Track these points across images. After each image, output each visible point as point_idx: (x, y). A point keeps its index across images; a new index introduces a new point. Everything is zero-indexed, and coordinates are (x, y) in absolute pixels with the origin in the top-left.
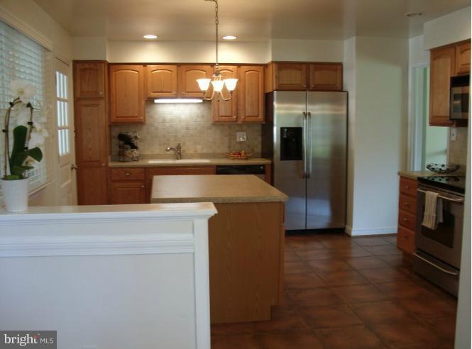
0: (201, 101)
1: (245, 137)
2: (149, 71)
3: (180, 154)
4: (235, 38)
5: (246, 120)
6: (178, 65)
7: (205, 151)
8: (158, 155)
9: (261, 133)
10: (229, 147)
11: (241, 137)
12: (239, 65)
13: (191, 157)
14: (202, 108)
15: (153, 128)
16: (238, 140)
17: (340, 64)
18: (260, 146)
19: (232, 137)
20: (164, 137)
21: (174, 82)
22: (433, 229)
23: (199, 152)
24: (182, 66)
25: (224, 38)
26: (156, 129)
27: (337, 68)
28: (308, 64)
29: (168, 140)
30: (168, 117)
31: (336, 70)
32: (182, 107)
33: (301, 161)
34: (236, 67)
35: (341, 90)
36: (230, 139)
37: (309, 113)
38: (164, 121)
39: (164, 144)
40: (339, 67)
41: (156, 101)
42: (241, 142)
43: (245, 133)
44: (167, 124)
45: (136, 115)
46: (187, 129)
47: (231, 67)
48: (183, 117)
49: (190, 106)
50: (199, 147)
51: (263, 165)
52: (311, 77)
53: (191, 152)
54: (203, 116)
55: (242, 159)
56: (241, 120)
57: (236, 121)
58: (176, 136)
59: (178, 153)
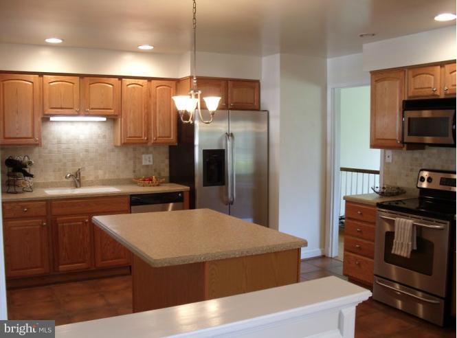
0: (104, 119)
1: (151, 159)
2: (46, 82)
3: (79, 181)
4: (151, 48)
5: (157, 141)
6: (82, 76)
7: (107, 177)
8: (52, 182)
9: (168, 155)
10: (134, 171)
11: (147, 160)
12: (150, 79)
13: (91, 184)
14: (103, 127)
15: (46, 151)
16: (143, 164)
17: (258, 82)
18: (167, 170)
19: (137, 160)
20: (60, 161)
21: (76, 96)
22: (409, 257)
23: (101, 178)
24: (86, 78)
25: (140, 47)
26: (50, 152)
27: (254, 85)
28: (227, 80)
29: (65, 164)
30: (64, 137)
31: (253, 88)
32: (81, 126)
33: (224, 186)
34: (146, 81)
35: (258, 110)
36: (134, 162)
37: (232, 134)
38: (59, 142)
39: (60, 170)
40: (257, 84)
41: (52, 119)
42: (147, 166)
43: (151, 156)
44: (64, 146)
45: (30, 136)
46: (87, 151)
47: (140, 82)
48: (82, 137)
49: (90, 125)
50: (100, 172)
51: (182, 192)
52: (229, 95)
53: (91, 178)
54: (104, 137)
55: (154, 186)
56: (152, 141)
57: (146, 143)
58: (74, 160)
59: (77, 180)
